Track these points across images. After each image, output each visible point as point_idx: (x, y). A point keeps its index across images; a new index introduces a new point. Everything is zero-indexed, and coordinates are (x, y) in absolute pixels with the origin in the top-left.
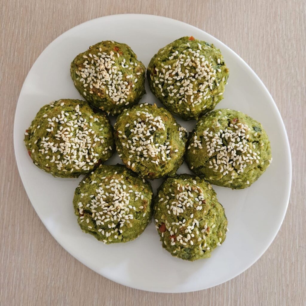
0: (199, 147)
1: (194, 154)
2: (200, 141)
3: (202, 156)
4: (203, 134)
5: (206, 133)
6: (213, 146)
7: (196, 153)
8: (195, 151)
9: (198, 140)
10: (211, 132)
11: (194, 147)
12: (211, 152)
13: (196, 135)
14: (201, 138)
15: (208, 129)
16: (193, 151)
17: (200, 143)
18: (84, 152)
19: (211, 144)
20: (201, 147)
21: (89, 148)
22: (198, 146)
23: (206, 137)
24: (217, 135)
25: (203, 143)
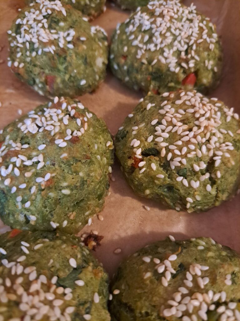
0: (163, 278)
1: (142, 279)
2: (174, 272)
3: (150, 296)
4: (191, 266)
5: (198, 269)
6: (186, 304)
7: (148, 282)
8: (150, 277)
9: (173, 266)
10: (207, 281)
11: (156, 267)
12: (173, 311)
13: (177, 255)
14: (182, 269)
15: (206, 268)
16: (146, 271)
17: (172, 274)
18: (181, 46)
19: (188, 298)
20: (166, 282)
21: (190, 44)
22: (163, 274)
23: (190, 277)
24: (210, 296)
25: (175, 279)
